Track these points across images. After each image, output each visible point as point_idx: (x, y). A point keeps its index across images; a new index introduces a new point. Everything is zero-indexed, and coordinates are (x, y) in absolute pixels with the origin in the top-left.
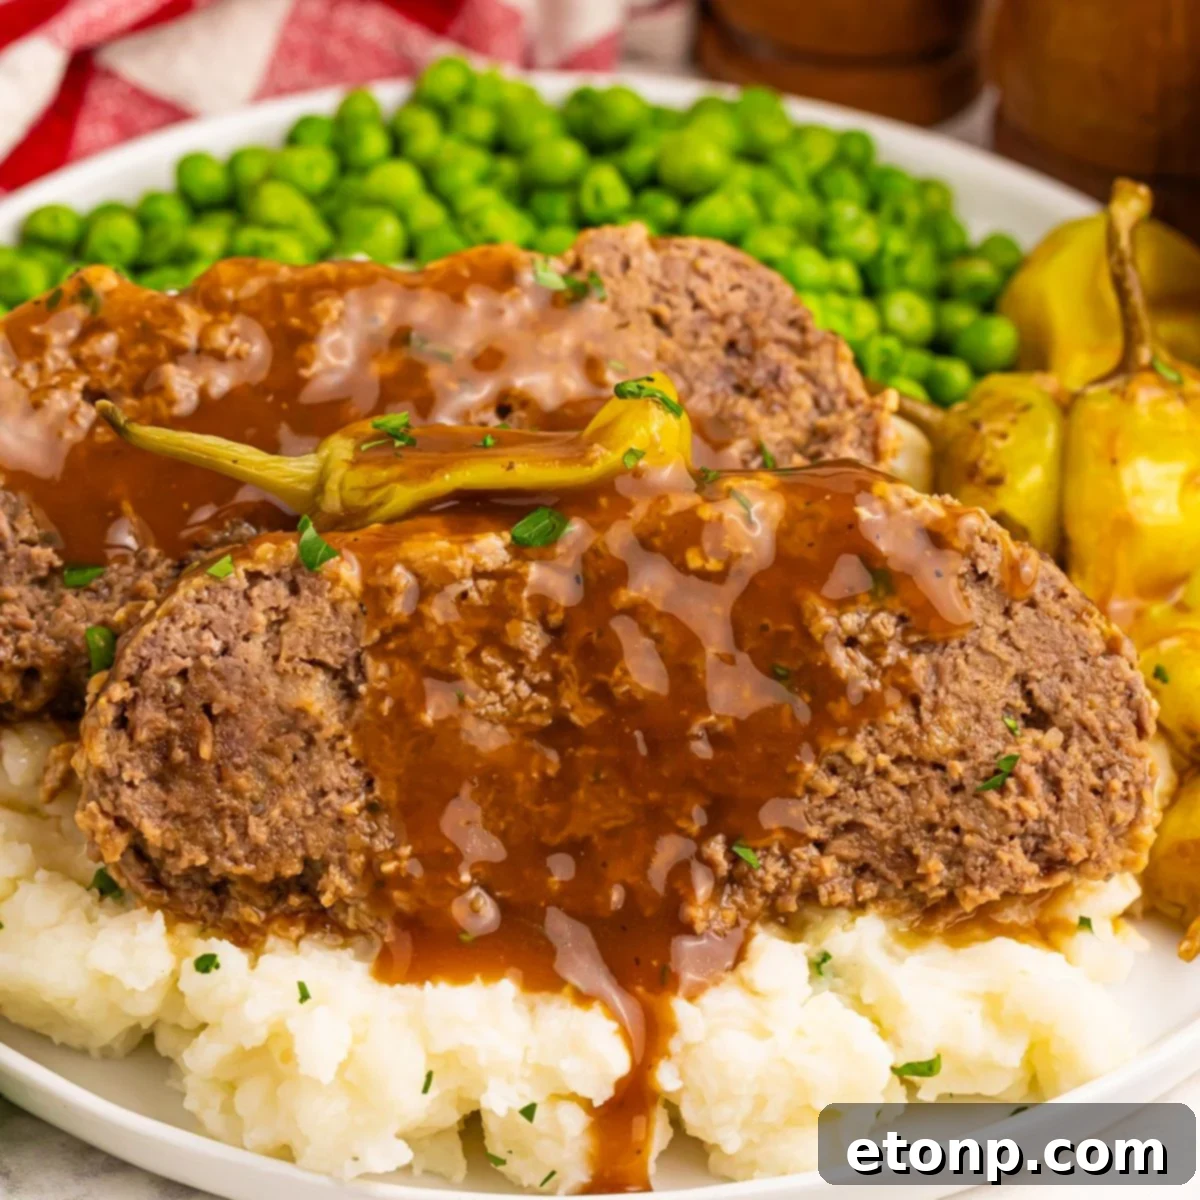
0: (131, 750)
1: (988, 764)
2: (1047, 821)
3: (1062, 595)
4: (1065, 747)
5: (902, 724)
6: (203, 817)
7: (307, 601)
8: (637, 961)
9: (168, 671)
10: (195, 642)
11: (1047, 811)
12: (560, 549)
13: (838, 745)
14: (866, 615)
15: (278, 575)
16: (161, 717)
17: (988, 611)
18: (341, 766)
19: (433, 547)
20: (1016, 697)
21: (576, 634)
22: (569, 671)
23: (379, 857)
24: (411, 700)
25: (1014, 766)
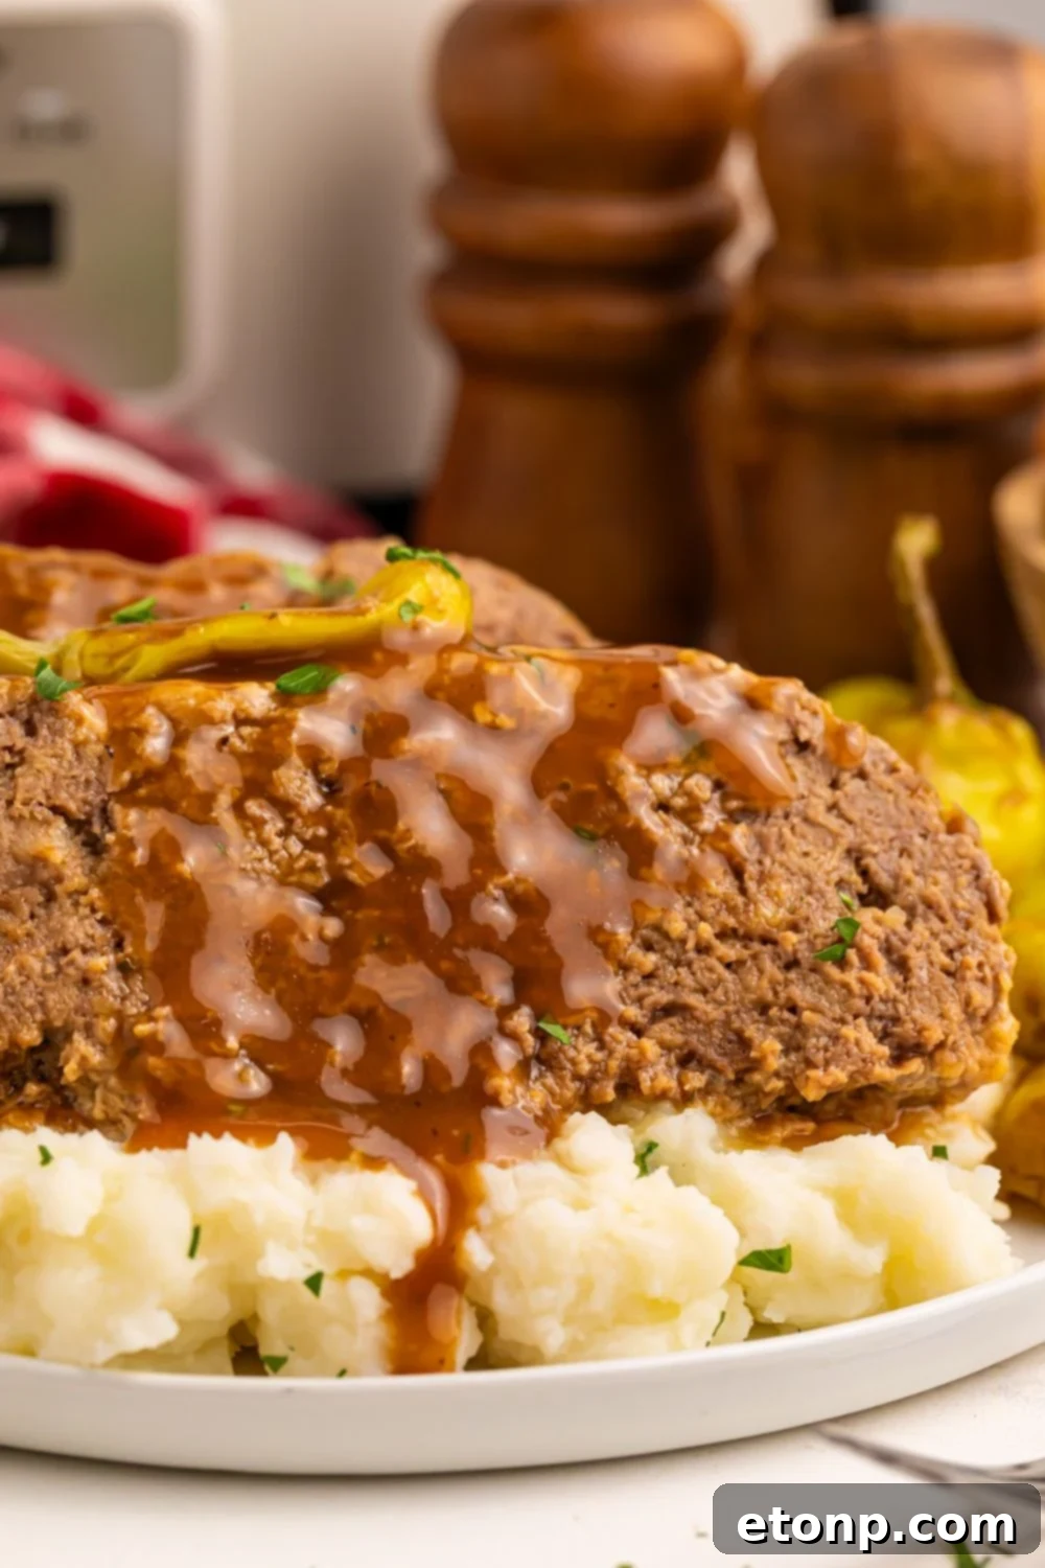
1: (826, 937)
2: (895, 1001)
3: (893, 770)
5: (725, 894)
7: (45, 741)
8: (435, 1133)
11: (895, 992)
12: (332, 696)
13: (652, 917)
14: (679, 779)
15: (12, 713)
17: (814, 781)
18: (87, 922)
19: (190, 693)
20: (850, 873)
21: (351, 786)
22: (346, 827)
23: (132, 1020)
24: (166, 850)
25: (854, 934)
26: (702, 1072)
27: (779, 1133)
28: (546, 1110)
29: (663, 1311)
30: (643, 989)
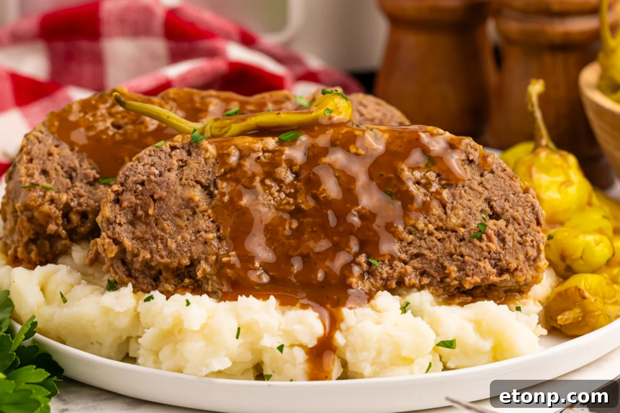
0: (120, 210)
1: (475, 230)
2: (500, 253)
3: (504, 170)
4: (507, 226)
5: (439, 214)
6: (149, 239)
7: (194, 158)
8: (328, 297)
9: (136, 180)
10: (148, 170)
11: (499, 250)
12: (298, 143)
13: (412, 222)
14: (423, 173)
15: (183, 148)
16: (133, 199)
17: (474, 174)
18: (207, 222)
19: (247, 141)
20: (486, 207)
21: (304, 174)
22: (301, 189)
23: (222, 256)
24: (236, 196)
25: (485, 229)
26: (428, 278)
27: (457, 301)
28: (370, 290)
29: (408, 361)
30: (408, 248)
